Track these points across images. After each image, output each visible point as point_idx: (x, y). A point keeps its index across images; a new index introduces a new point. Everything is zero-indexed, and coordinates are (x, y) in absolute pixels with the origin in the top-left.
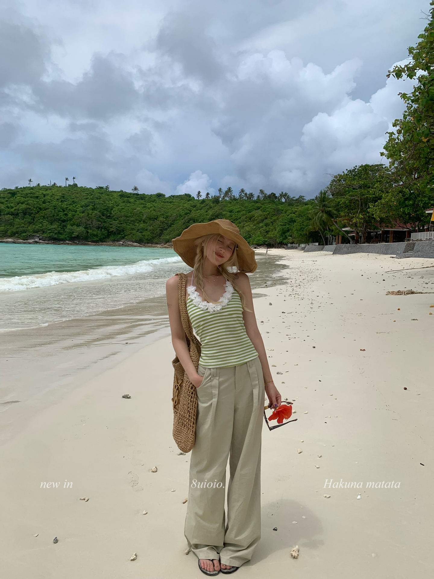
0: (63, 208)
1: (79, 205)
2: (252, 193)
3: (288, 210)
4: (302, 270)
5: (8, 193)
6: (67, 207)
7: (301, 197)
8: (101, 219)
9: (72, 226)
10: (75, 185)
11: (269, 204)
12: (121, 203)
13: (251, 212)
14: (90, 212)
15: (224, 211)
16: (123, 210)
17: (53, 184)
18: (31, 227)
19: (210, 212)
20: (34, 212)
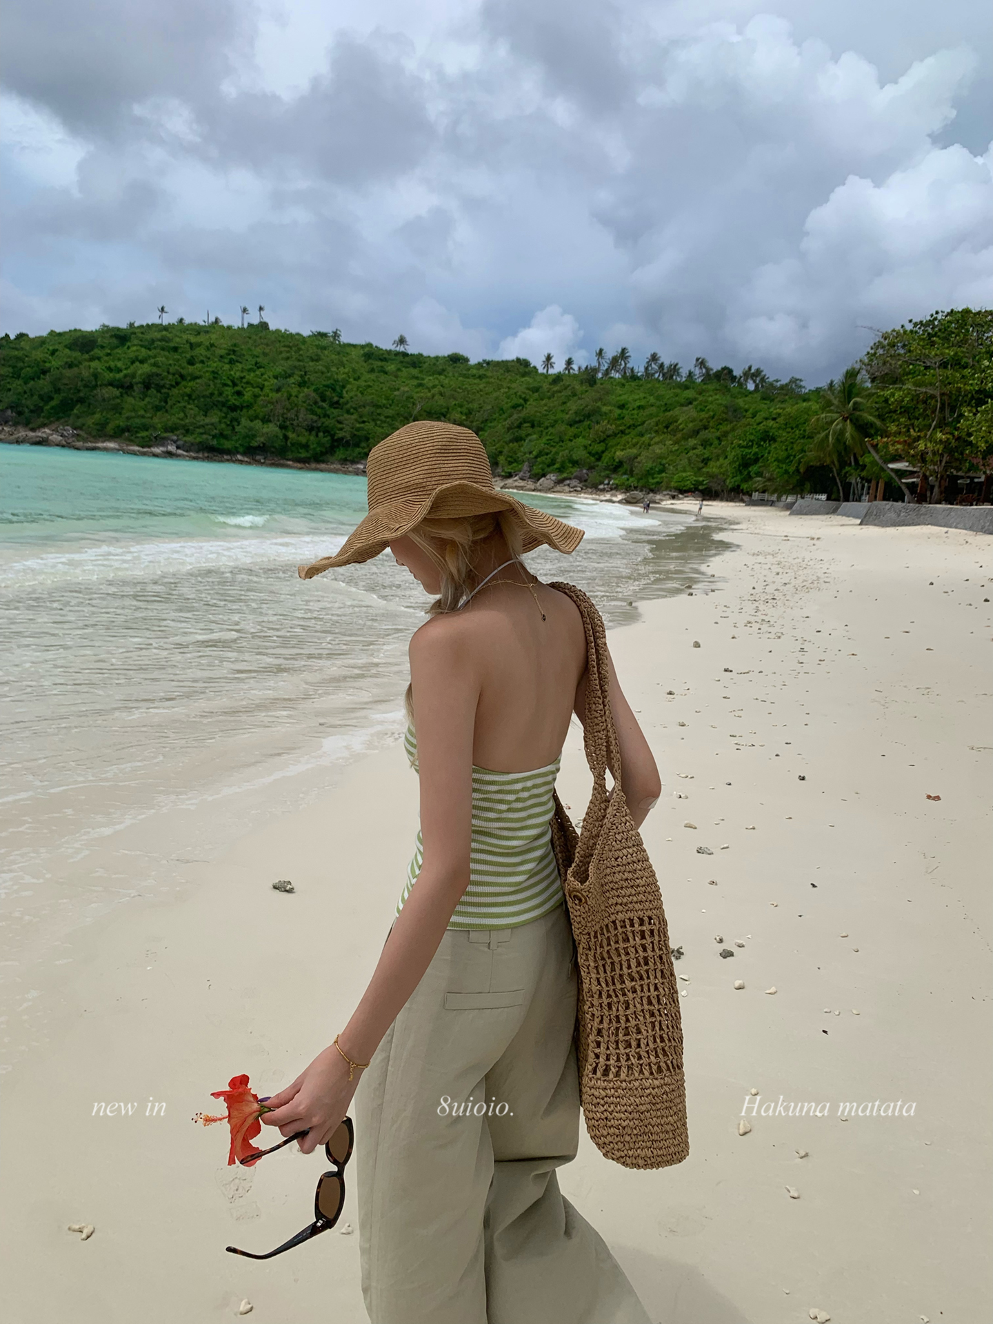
0: (234, 378)
2: (677, 364)
3: (761, 411)
4: (782, 560)
5: (112, 336)
6: (242, 375)
7: (794, 381)
8: (319, 407)
9: (252, 421)
10: (264, 326)
11: (716, 394)
12: (365, 373)
13: (670, 410)
14: (294, 391)
15: (605, 405)
16: (368, 391)
17: (214, 320)
18: (158, 420)
19: (573, 406)
20: (168, 382)
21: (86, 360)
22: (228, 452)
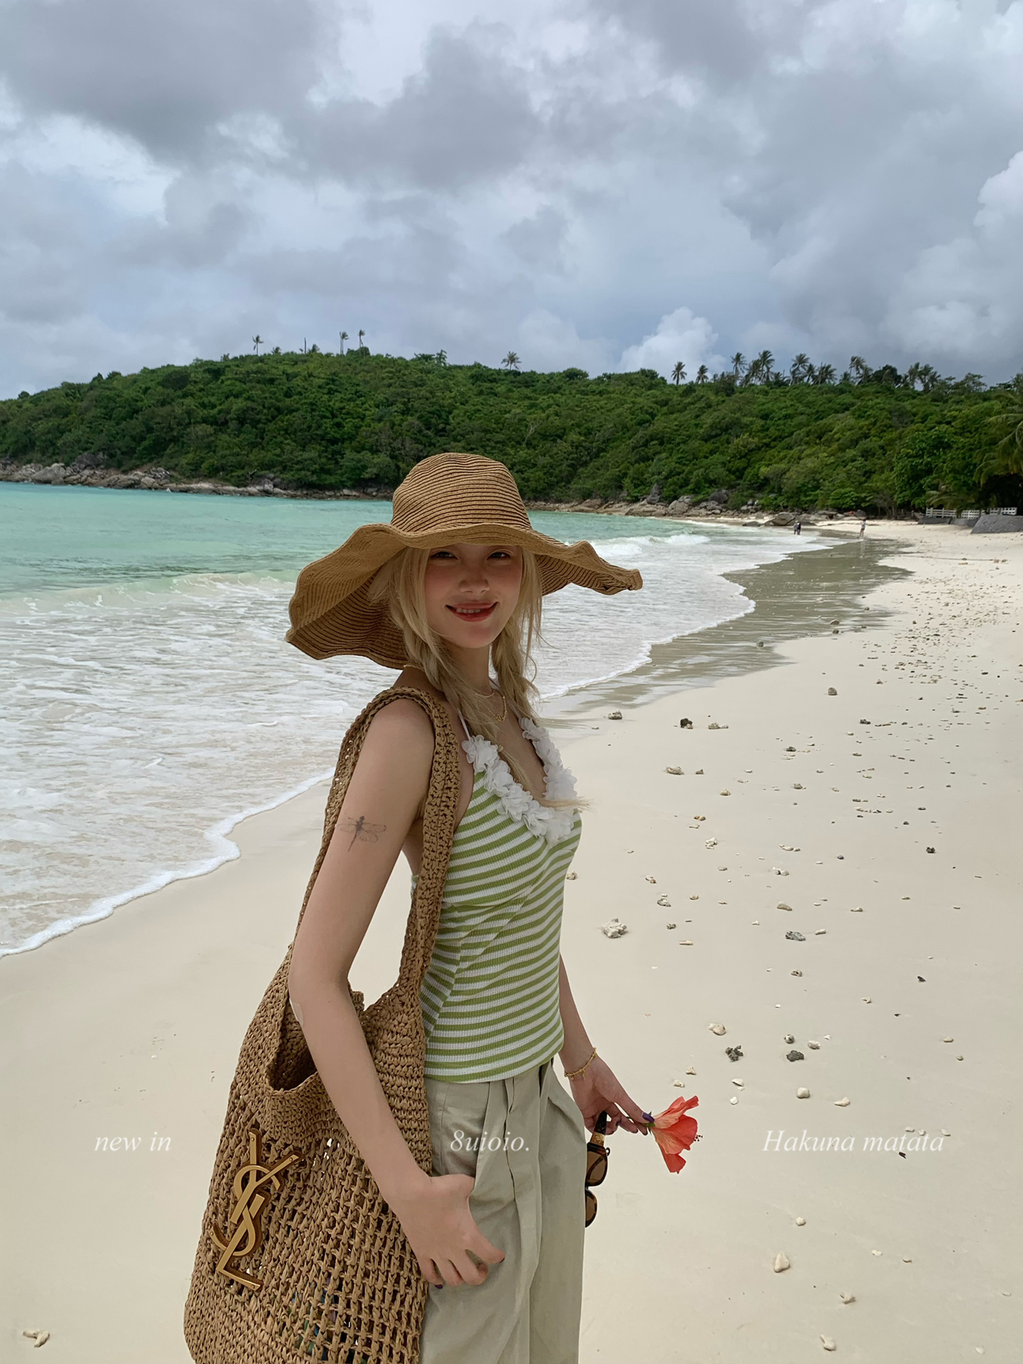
0: (333, 408)
1: (372, 403)
2: (829, 366)
3: (931, 414)
4: (956, 588)
5: (205, 371)
6: (341, 405)
7: (970, 377)
8: (423, 436)
9: (359, 452)
10: (364, 351)
11: (877, 398)
12: (473, 396)
13: (822, 419)
14: (398, 419)
15: (745, 415)
16: (477, 415)
17: (311, 348)
18: (255, 456)
19: (708, 419)
20: (264, 417)
21: (178, 397)
22: (332, 487)
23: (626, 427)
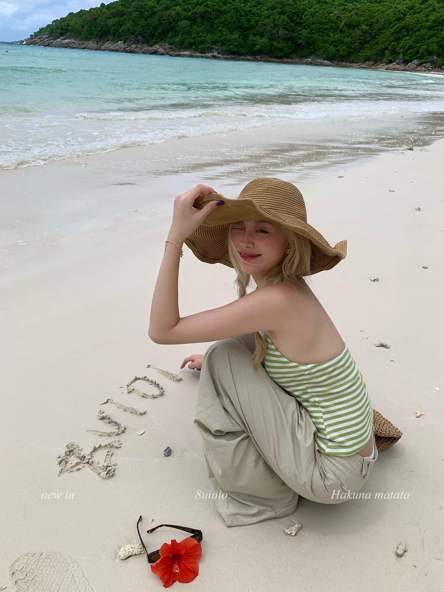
1: (265, 8)
9: (254, 36)
14: (277, 17)
16: (316, 14)
19: (432, 18)
20: (213, 16)
22: (243, 54)
23: (390, 22)
